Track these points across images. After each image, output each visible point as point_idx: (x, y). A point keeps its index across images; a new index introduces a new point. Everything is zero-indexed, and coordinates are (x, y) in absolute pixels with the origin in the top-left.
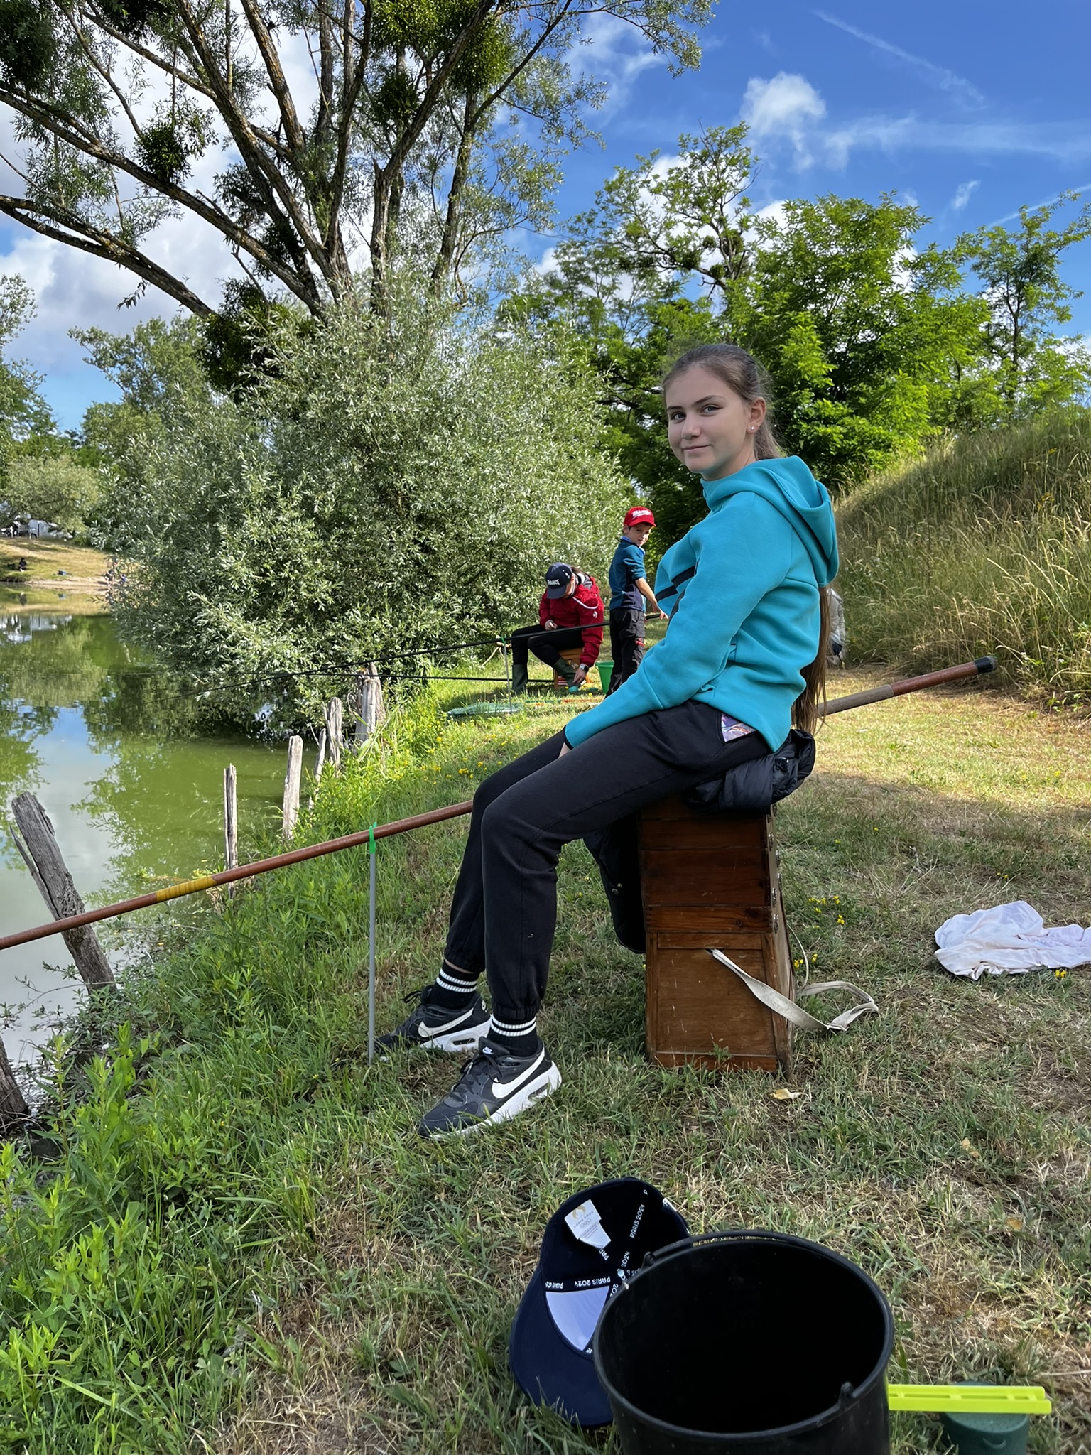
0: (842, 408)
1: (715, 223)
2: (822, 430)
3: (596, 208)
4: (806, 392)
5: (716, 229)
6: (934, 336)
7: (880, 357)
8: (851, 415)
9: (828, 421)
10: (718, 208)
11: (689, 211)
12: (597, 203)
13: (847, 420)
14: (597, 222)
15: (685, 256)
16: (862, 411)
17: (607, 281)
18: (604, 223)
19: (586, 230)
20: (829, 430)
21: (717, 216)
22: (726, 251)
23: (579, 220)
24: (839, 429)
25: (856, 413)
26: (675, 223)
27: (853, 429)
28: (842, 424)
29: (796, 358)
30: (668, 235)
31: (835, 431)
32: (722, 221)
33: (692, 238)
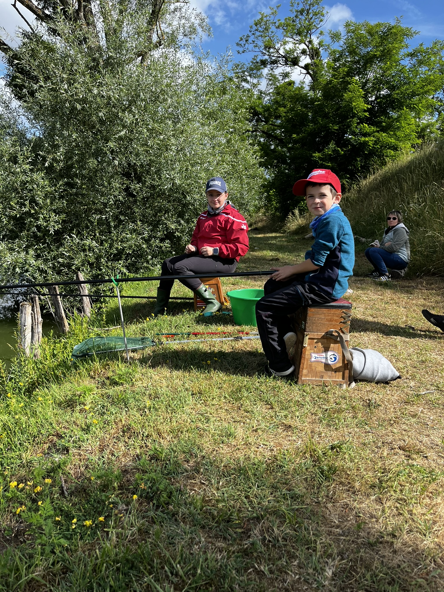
0: (373, 128)
1: (307, 43)
2: (363, 139)
3: (250, 34)
4: (355, 120)
5: (308, 47)
6: (422, 91)
7: (394, 102)
8: (378, 132)
9: (365, 135)
10: (309, 36)
11: (294, 37)
12: (250, 31)
13: (376, 134)
14: (250, 40)
15: (292, 59)
16: (384, 130)
17: (255, 81)
18: (254, 41)
19: (245, 45)
20: (367, 139)
21: (308, 40)
22: (312, 58)
23: (241, 39)
24: (372, 138)
25: (381, 130)
26: (288, 42)
27: (378, 139)
28: (374, 136)
29: (351, 101)
30: (284, 48)
31: (370, 140)
32: (310, 42)
33: (295, 50)
